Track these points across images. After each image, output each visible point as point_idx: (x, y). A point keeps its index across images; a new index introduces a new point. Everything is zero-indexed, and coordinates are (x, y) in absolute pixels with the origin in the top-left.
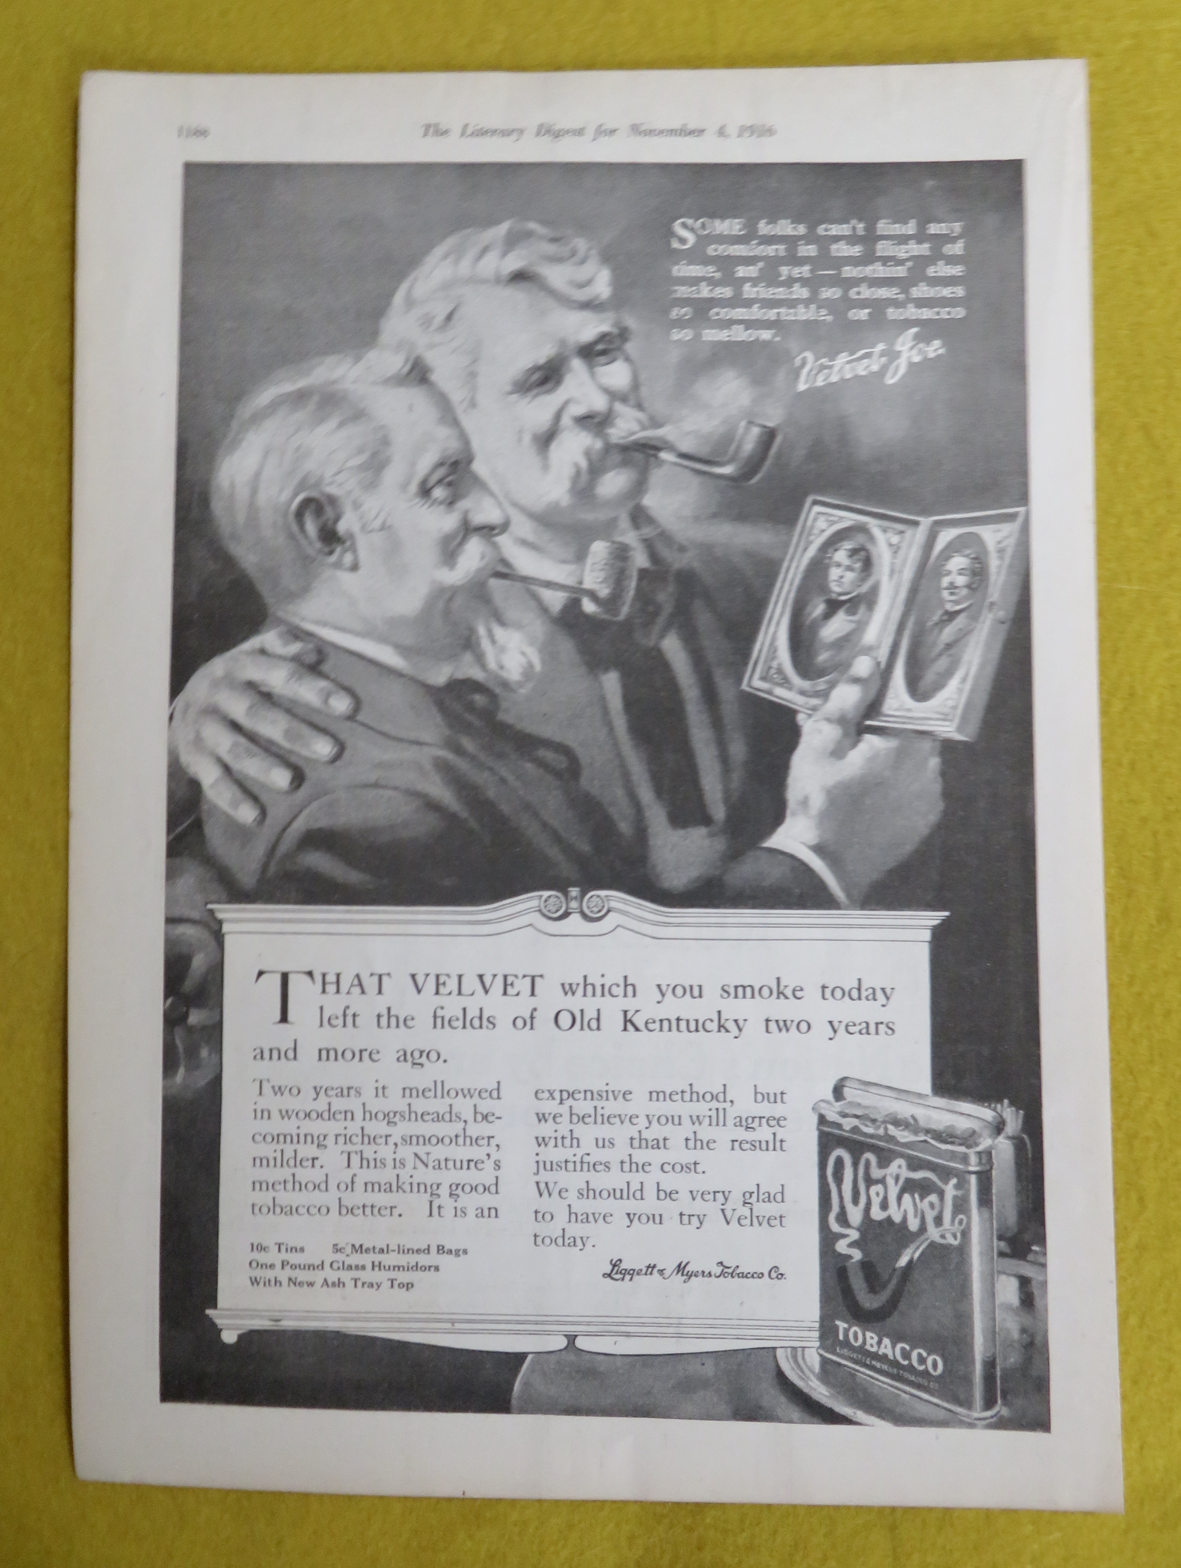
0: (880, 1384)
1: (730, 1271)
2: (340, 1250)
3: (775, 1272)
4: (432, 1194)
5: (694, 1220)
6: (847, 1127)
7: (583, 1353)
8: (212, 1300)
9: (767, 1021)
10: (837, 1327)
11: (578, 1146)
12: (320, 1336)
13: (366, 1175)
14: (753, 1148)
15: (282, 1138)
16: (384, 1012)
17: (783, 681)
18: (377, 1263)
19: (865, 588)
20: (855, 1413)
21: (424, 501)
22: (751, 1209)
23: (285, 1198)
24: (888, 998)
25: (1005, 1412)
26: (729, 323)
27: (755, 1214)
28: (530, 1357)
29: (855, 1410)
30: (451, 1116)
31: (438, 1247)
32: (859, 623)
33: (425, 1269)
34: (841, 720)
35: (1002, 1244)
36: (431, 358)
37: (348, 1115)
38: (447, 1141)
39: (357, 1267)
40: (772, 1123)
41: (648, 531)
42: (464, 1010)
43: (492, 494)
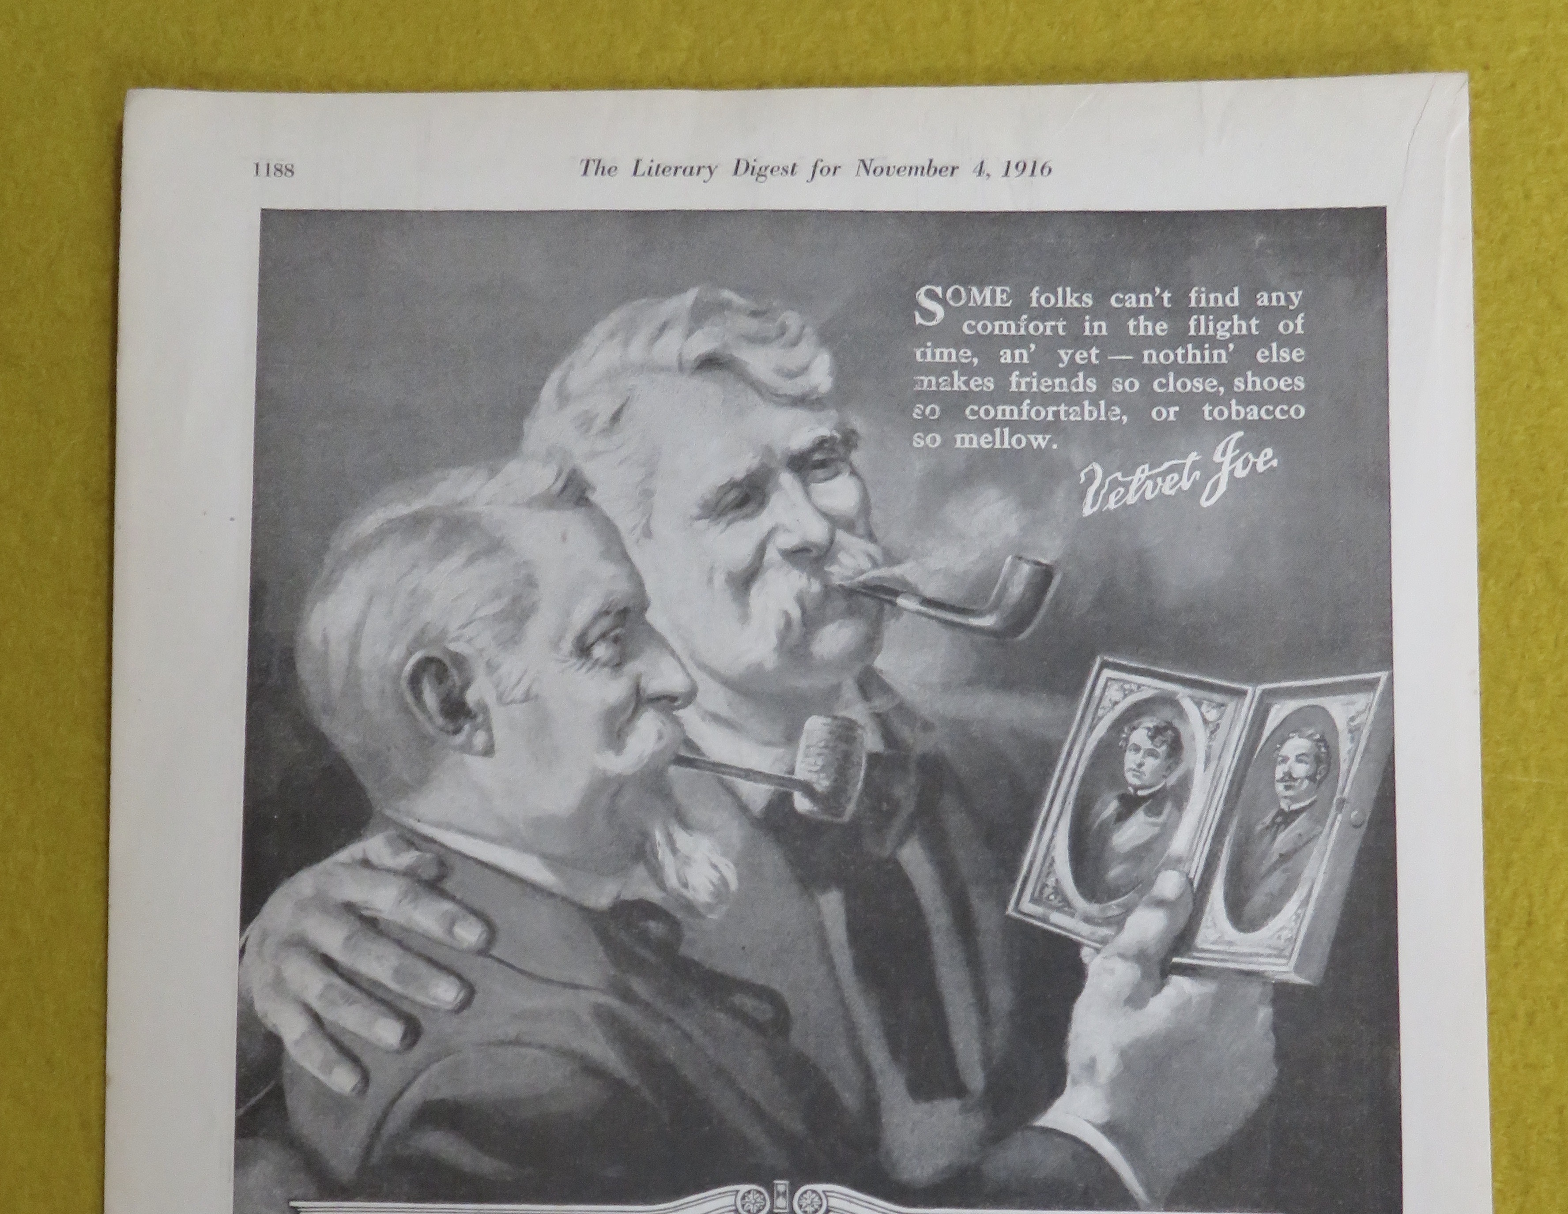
17: (1060, 904)
19: (1172, 780)
21: (581, 662)
26: (990, 426)
32: (1164, 825)
34: (1140, 957)
36: (591, 471)
41: (881, 703)
43: (673, 653)
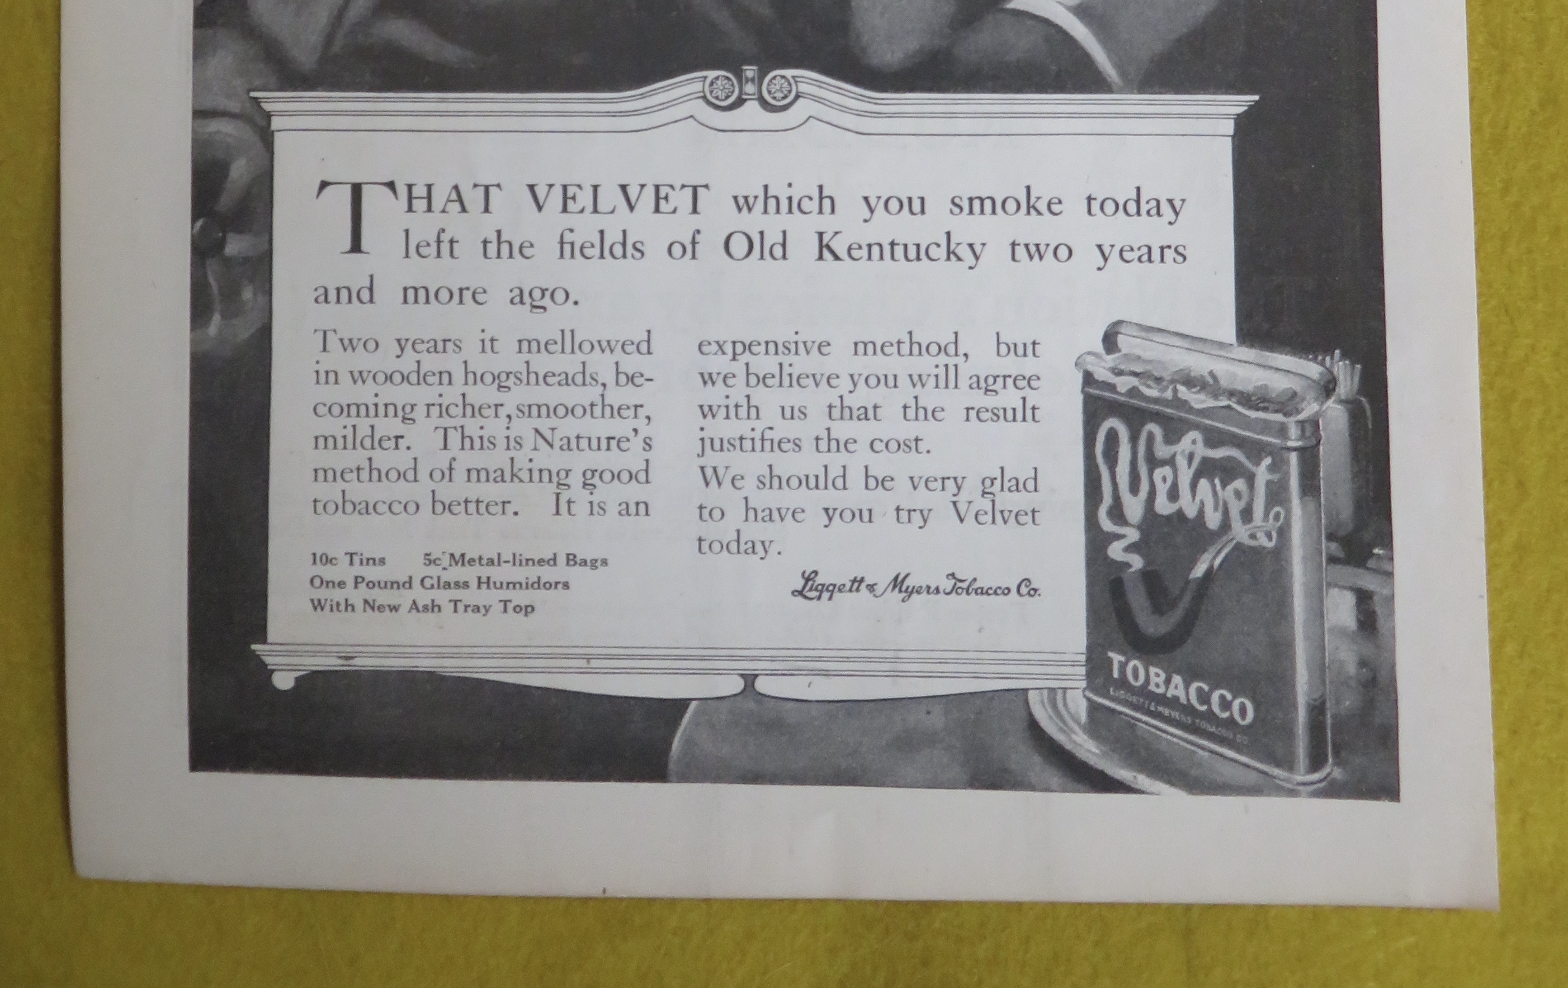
0: (1169, 737)
1: (964, 585)
2: (435, 561)
3: (1027, 586)
4: (559, 484)
5: (916, 516)
6: (1122, 389)
7: (766, 699)
8: (260, 633)
9: (1014, 245)
10: (1110, 661)
11: (758, 417)
12: (408, 677)
13: (467, 459)
14: (995, 418)
15: (353, 410)
16: (493, 237)
18: (484, 580)
20: (1135, 777)
22: (993, 501)
23: (360, 491)
24: (1177, 214)
25: (1338, 774)
27: (998, 507)
28: (693, 705)
29: (1134, 774)
30: (584, 377)
31: (568, 555)
33: (548, 586)
35: (1334, 546)
37: (445, 377)
38: (579, 411)
39: (457, 584)
40: (1021, 383)
42: (602, 232)
